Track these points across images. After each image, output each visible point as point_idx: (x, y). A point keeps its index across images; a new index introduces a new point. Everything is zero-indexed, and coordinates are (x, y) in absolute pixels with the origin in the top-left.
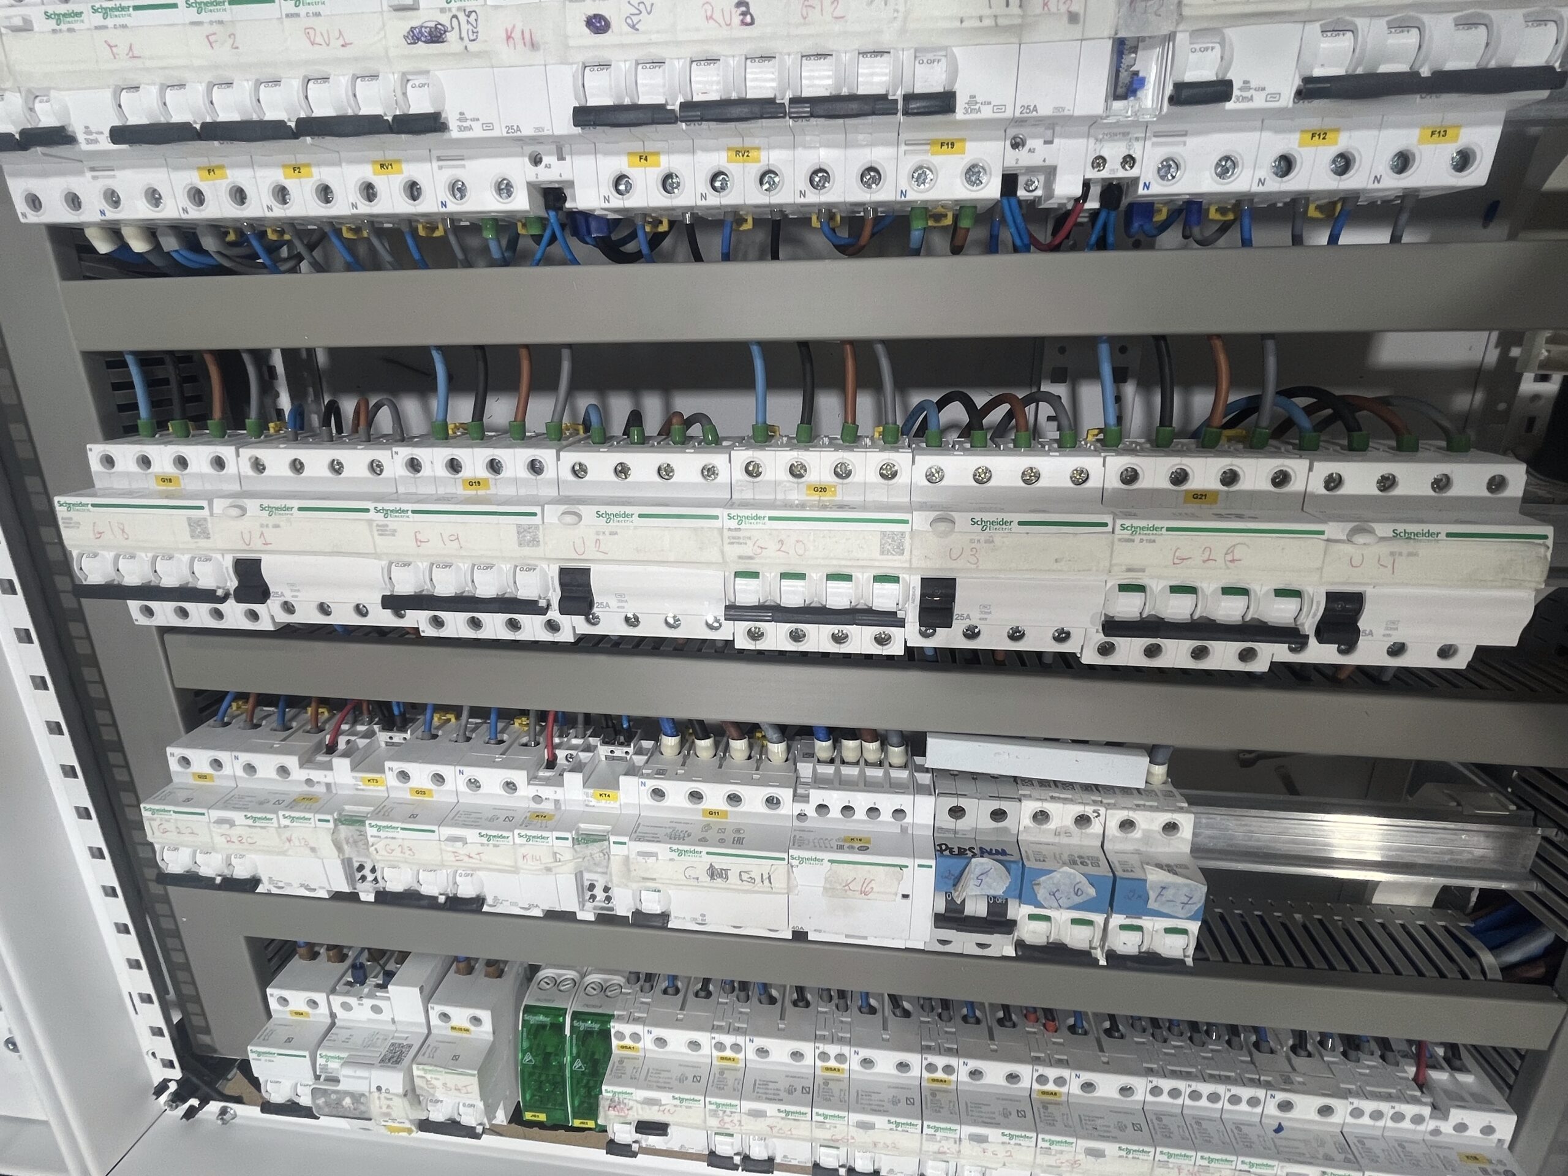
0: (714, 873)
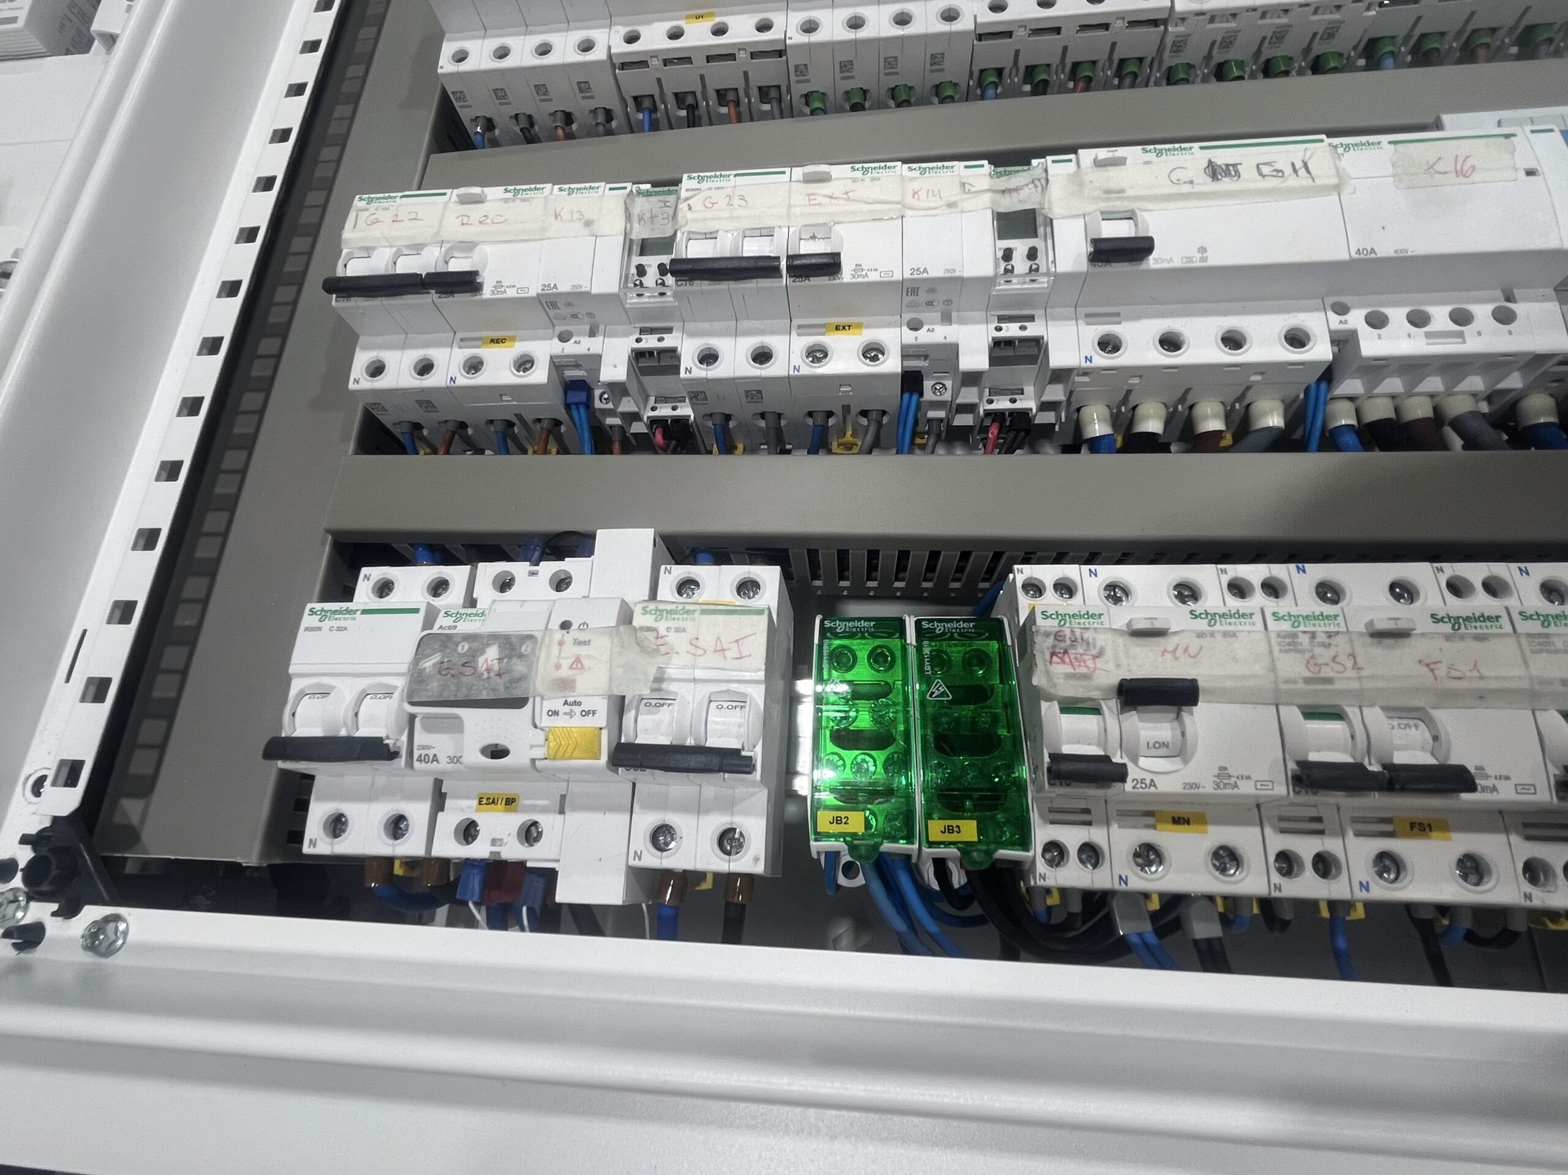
0: (1220, 172)
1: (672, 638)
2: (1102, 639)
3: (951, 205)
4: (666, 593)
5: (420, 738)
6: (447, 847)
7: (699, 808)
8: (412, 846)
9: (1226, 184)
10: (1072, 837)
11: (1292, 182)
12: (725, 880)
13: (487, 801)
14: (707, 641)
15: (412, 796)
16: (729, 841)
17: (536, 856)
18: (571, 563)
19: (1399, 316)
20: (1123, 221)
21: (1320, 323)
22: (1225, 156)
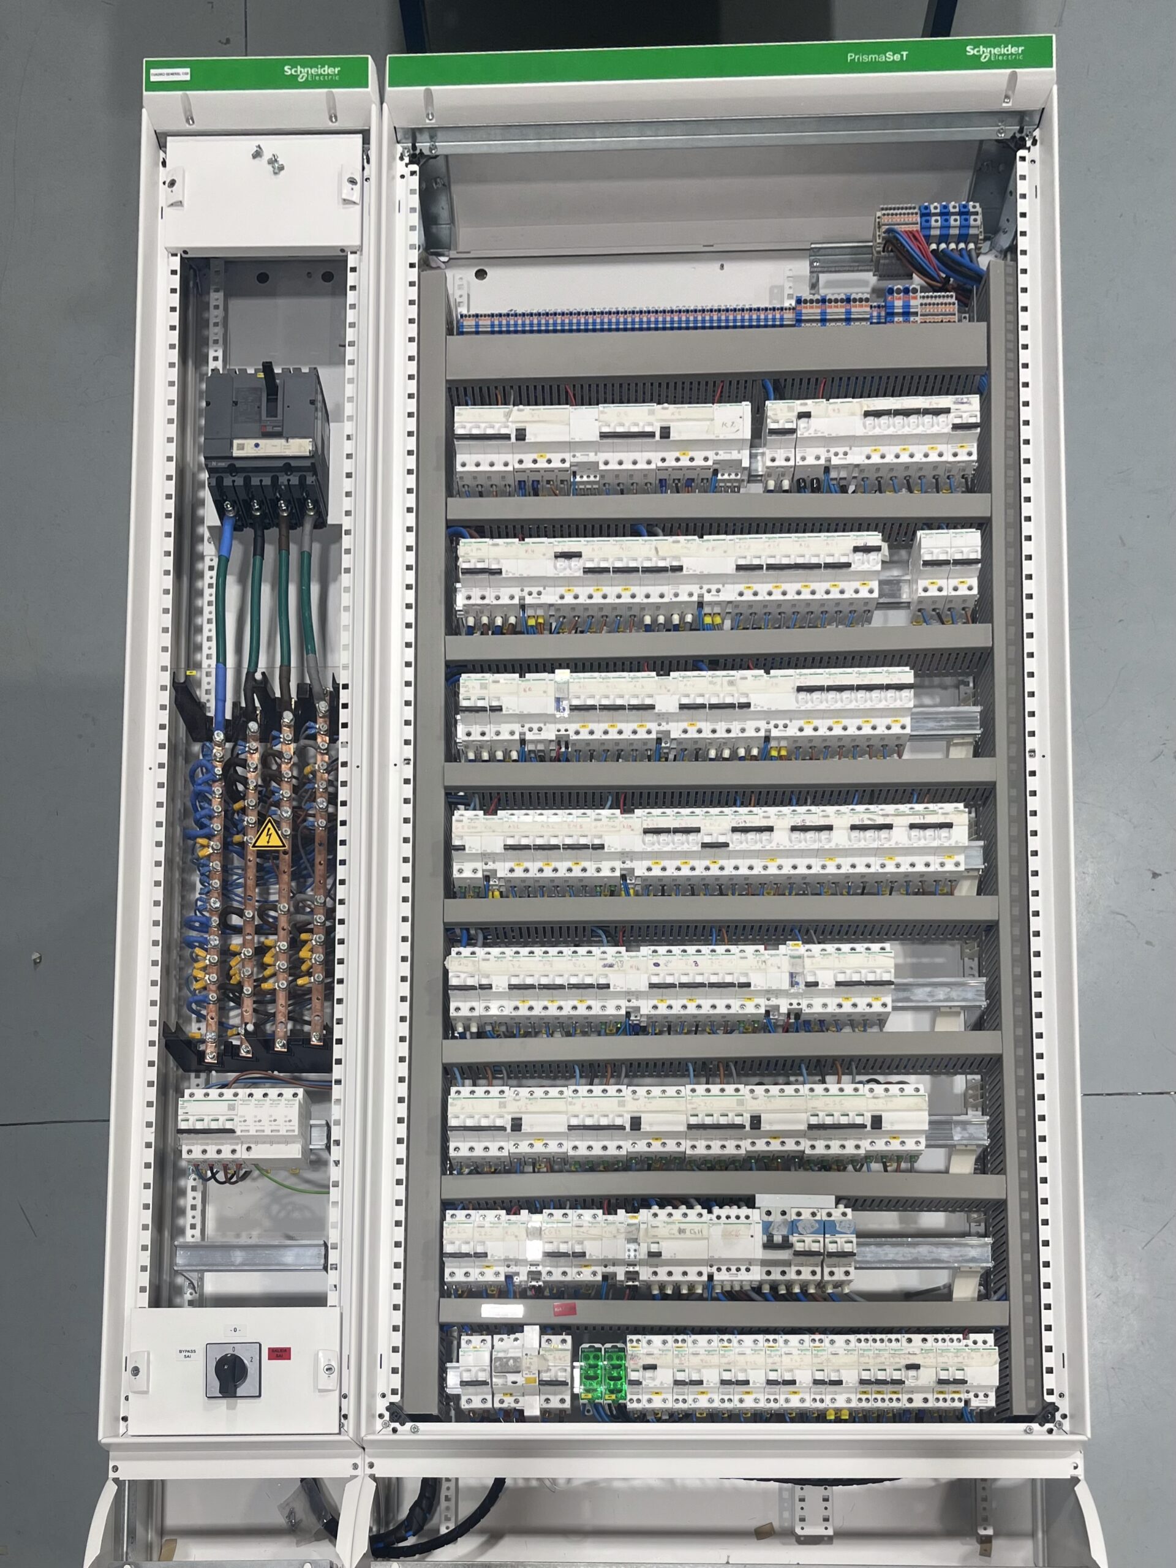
0: (681, 1231)
1: (549, 1357)
3: (614, 1237)
4: (544, 1344)
5: (494, 1380)
6: (497, 1405)
7: (555, 1394)
8: (489, 1405)
9: (682, 1235)
10: (635, 1397)
11: (698, 1236)
12: (561, 1409)
13: (506, 1394)
14: (557, 1356)
15: (487, 1394)
16: (563, 1401)
17: (518, 1406)
18: (517, 1335)
19: (724, 1268)
20: (656, 1245)
21: (706, 1270)
22: (683, 1226)
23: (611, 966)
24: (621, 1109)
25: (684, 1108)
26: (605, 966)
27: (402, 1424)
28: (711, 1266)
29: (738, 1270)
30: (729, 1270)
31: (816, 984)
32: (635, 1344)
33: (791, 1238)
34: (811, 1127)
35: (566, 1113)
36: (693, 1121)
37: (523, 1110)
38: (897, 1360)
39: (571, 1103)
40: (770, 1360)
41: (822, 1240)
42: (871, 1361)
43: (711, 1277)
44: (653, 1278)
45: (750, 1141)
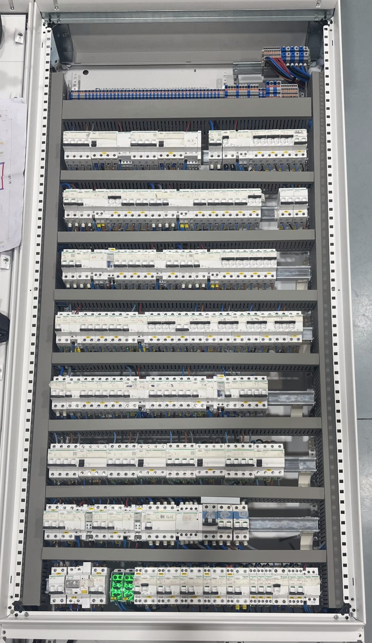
0: (162, 517)
1: (95, 579)
2: (140, 579)
3: (129, 519)
4: (93, 571)
5: (66, 591)
6: (68, 603)
7: (98, 597)
8: (64, 603)
9: (163, 519)
10: (138, 599)
11: (170, 519)
12: (101, 605)
13: (73, 597)
14: (98, 580)
15: (64, 597)
16: (101, 601)
17: (79, 603)
18: (80, 567)
19: (184, 534)
20: (150, 524)
21: (175, 535)
22: (163, 514)
23: (131, 386)
24: (134, 456)
25: (165, 456)
26: (128, 386)
27: (20, 612)
28: (178, 533)
29: (191, 535)
30: (186, 535)
31: (230, 396)
32: (139, 572)
33: (216, 520)
34: (227, 465)
35: (106, 458)
36: (169, 462)
37: (85, 456)
38: (269, 582)
39: (109, 453)
40: (205, 582)
41: (232, 521)
42: (256, 583)
43: (177, 538)
44: (148, 539)
45: (198, 471)
